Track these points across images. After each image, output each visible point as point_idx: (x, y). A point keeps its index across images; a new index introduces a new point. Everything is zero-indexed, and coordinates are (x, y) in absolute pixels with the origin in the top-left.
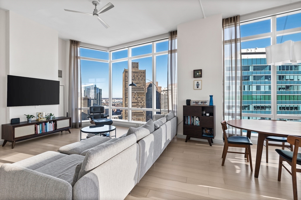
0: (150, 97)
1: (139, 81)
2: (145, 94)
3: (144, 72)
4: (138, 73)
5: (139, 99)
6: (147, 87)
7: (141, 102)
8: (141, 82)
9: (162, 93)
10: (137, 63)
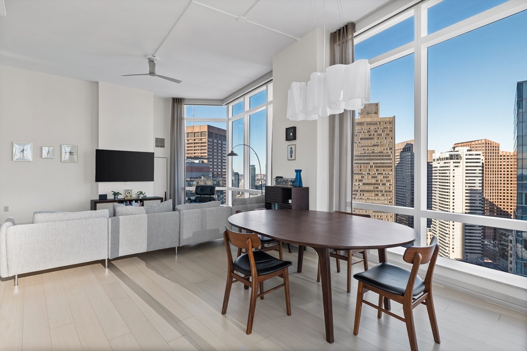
0: (406, 172)
1: (379, 141)
2: (394, 167)
3: (392, 122)
4: (377, 124)
5: (380, 177)
6: (400, 151)
7: (385, 184)
8: (385, 142)
9: (435, 164)
10: (377, 105)
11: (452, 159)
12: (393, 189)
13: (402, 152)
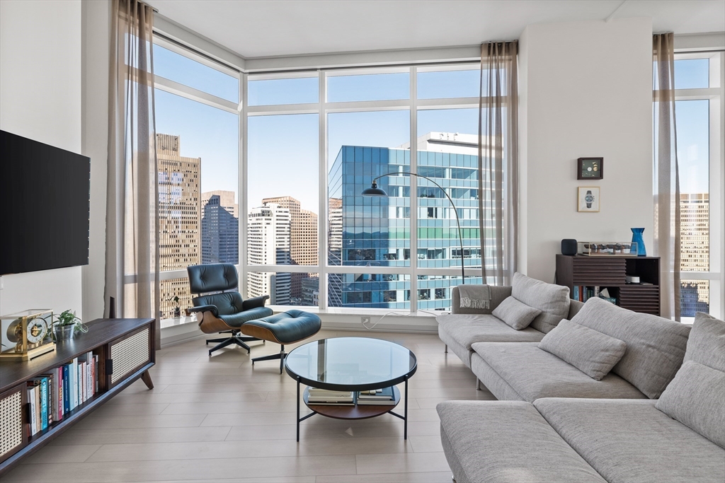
0: (213, 230)
1: (180, 188)
2: (199, 223)
3: (196, 164)
4: (176, 164)
5: (182, 237)
6: (205, 203)
7: (188, 246)
8: (187, 189)
10: (176, 138)
11: (264, 215)
12: (198, 251)
13: (207, 204)
